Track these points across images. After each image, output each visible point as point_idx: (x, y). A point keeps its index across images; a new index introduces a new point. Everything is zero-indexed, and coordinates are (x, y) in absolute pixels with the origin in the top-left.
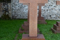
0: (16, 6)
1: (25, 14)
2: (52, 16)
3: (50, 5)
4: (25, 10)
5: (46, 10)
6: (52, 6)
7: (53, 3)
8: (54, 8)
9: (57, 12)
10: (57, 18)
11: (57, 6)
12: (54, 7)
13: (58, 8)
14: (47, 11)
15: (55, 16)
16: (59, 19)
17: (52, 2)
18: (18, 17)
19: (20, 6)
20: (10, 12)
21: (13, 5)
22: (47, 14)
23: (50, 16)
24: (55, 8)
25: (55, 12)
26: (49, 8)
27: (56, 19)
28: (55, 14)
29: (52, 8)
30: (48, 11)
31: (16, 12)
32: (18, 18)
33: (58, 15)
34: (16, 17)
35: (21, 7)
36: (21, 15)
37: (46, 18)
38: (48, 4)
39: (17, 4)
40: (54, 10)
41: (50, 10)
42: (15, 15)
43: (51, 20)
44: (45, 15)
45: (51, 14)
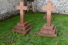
3: (64, 3)
5: (61, 7)
6: (66, 3)
18: (41, 11)
20: (33, 8)
21: (38, 3)
22: (62, 10)
23: (64, 11)
29: (66, 5)
30: (63, 8)
31: (39, 8)
35: (43, 4)
37: (61, 13)
39: (40, 2)
42: (39, 10)
43: (65, 14)
44: (60, 10)
45: (65, 10)
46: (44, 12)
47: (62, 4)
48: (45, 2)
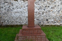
0: (2, 9)
1: (14, 19)
2: (49, 20)
3: (46, 7)
4: (13, 14)
5: (41, 13)
6: (49, 7)
7: (51, 3)
8: (51, 10)
9: (55, 15)
10: (55, 22)
11: (55, 8)
12: (52, 8)
13: (57, 10)
14: (43, 13)
15: (53, 20)
16: (58, 23)
17: (49, 2)
18: (5, 23)
19: (6, 9)
22: (42, 18)
23: (47, 20)
24: (53, 10)
25: (53, 15)
26: (44, 10)
27: (54, 24)
28: (53, 17)
29: (49, 10)
31: (1, 17)
32: (5, 25)
33: (57, 19)
34: (3, 23)
35: (8, 10)
36: (9, 21)
37: (42, 23)
38: (44, 5)
39: (3, 6)
40: (52, 12)
41: (46, 12)
42: (2, 21)
43: (48, 25)
44: (40, 19)
45: (47, 18)
46: (12, 24)
47: (43, 8)
48: (13, 5)
